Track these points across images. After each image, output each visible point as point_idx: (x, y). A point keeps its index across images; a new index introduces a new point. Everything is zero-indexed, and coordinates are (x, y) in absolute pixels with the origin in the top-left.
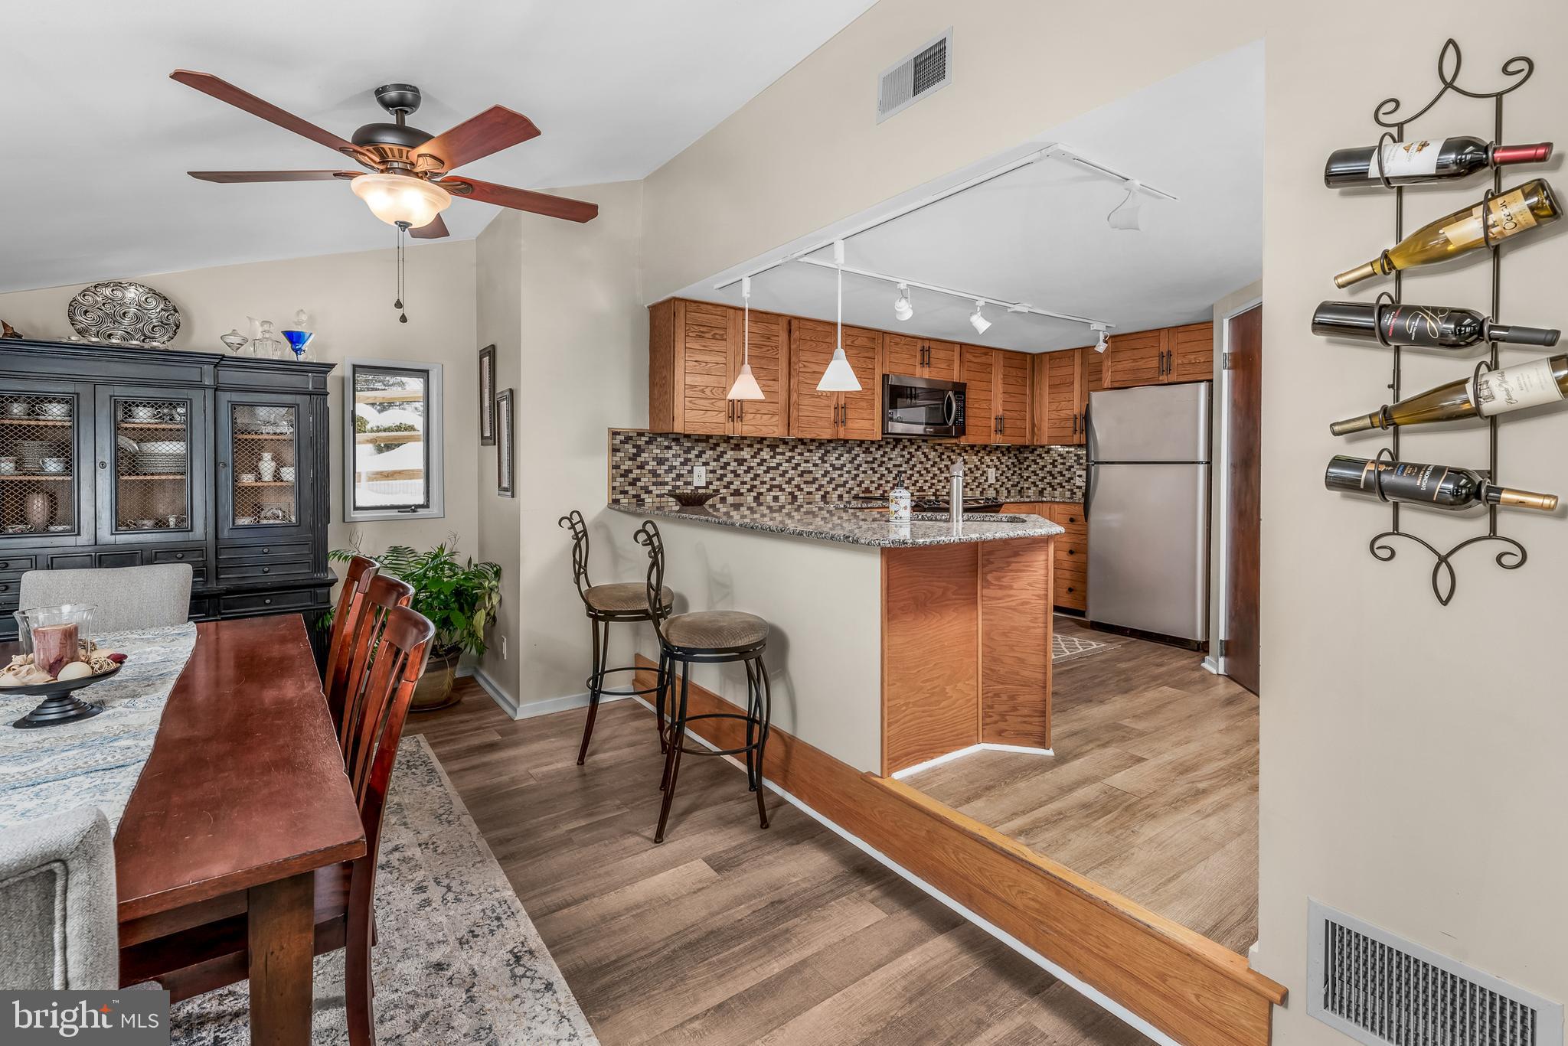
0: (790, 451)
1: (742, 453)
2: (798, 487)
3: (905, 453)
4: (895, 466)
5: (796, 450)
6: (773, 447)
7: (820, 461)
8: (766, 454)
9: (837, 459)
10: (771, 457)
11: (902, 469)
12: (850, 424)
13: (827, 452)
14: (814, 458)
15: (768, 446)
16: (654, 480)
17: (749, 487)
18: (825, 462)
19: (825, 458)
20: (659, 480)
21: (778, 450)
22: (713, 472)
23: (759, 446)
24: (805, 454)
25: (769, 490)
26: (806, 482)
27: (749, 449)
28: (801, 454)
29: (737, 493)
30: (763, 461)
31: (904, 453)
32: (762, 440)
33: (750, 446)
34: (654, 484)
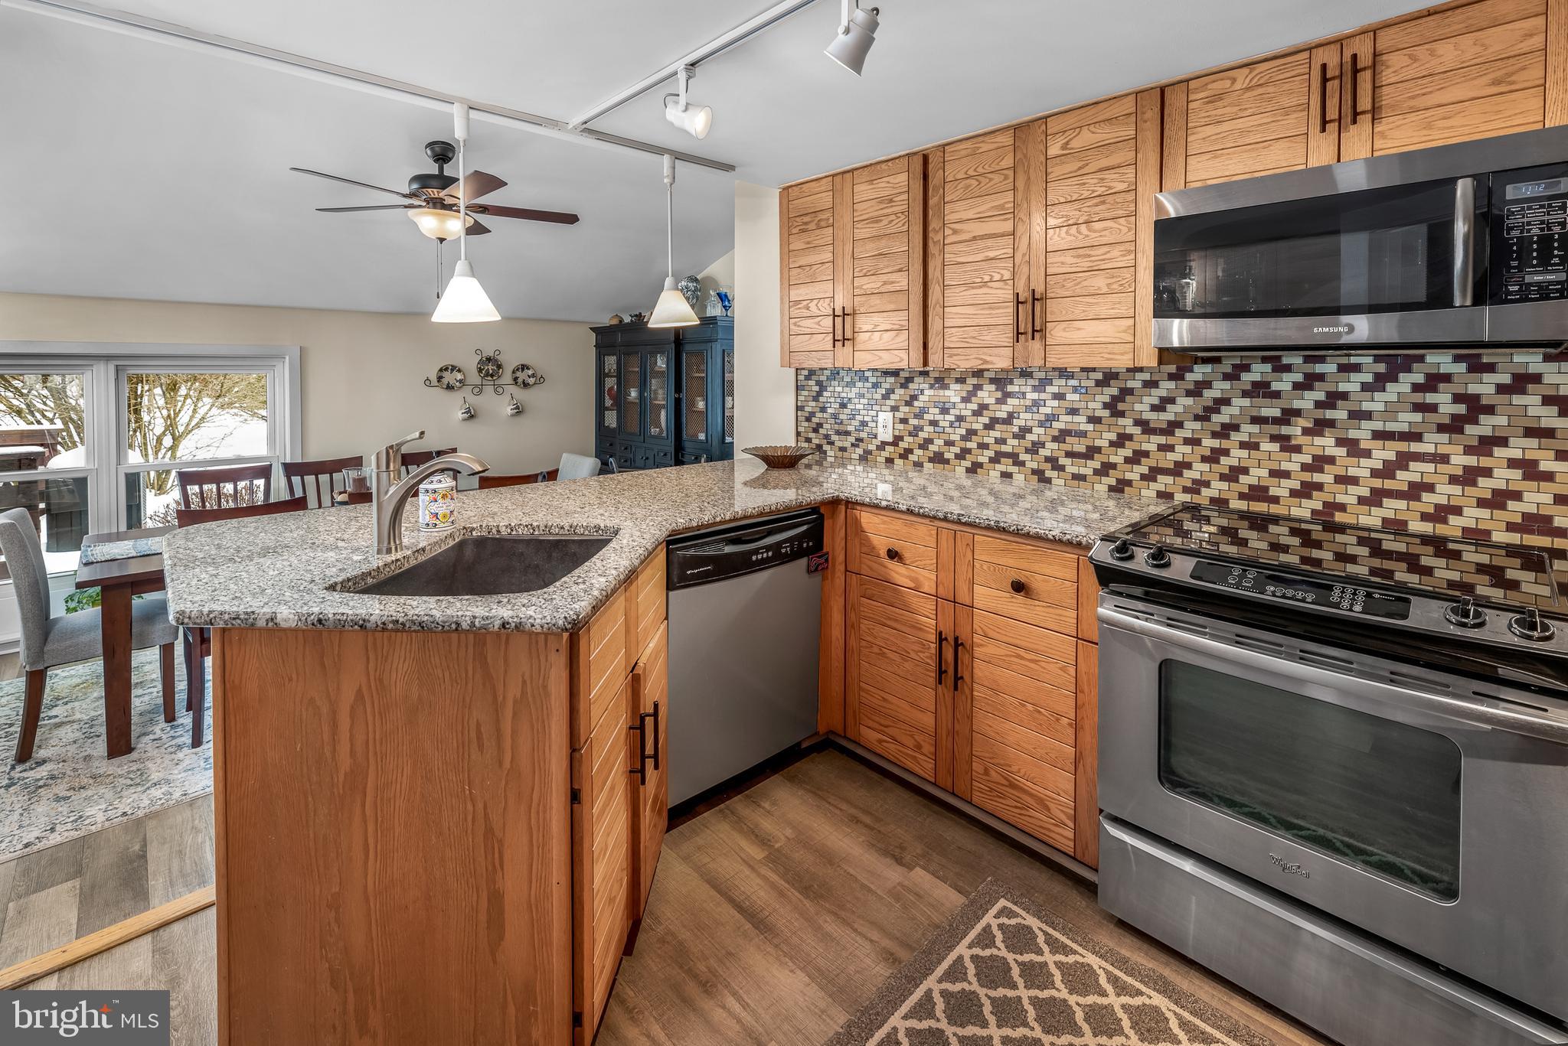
0: (1035, 389)
1: (947, 393)
2: (1052, 461)
3: (1442, 399)
4: (1378, 435)
5: (1049, 389)
6: (1000, 381)
7: (1106, 413)
8: (988, 394)
9: (1154, 408)
10: (999, 401)
11: (1415, 447)
12: (1057, 333)
13: (1126, 392)
14: (1091, 405)
15: (992, 381)
16: (837, 427)
17: (957, 450)
18: (1122, 414)
19: (1121, 406)
20: (842, 428)
21: (1010, 388)
22: (904, 421)
23: (975, 381)
24: (1069, 397)
25: (992, 460)
26: (1070, 454)
27: (958, 387)
28: (1059, 396)
29: (938, 459)
30: (983, 407)
31: (1430, 398)
32: (978, 373)
33: (961, 380)
34: (838, 433)
